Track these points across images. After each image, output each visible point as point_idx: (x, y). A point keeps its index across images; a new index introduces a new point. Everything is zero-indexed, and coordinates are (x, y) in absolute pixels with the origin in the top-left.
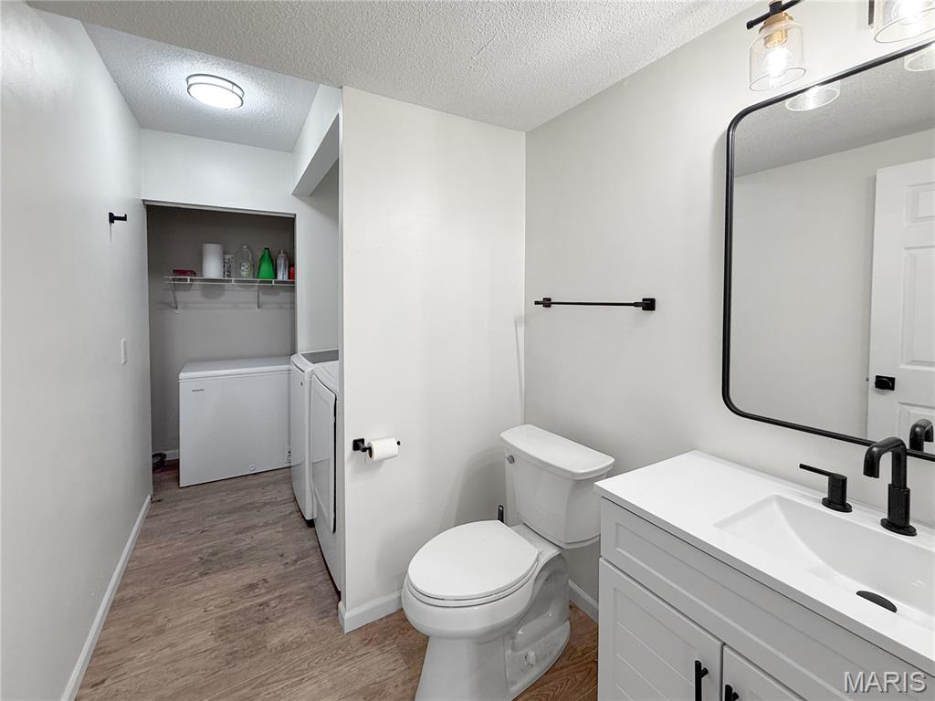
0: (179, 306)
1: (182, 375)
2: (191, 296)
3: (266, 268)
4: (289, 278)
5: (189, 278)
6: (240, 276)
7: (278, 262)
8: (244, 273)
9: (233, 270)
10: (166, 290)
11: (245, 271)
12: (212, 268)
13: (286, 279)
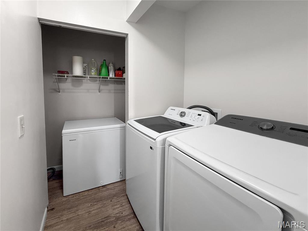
0: (61, 91)
1: (64, 131)
2: (67, 85)
3: (104, 71)
4: (115, 76)
5: (66, 75)
6: (91, 75)
7: (110, 68)
8: (93, 74)
9: (87, 72)
10: (54, 82)
11: (93, 73)
12: (78, 70)
13: (114, 76)
